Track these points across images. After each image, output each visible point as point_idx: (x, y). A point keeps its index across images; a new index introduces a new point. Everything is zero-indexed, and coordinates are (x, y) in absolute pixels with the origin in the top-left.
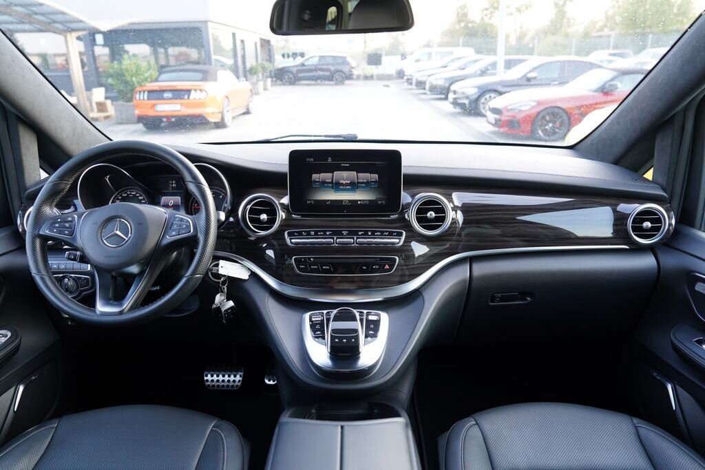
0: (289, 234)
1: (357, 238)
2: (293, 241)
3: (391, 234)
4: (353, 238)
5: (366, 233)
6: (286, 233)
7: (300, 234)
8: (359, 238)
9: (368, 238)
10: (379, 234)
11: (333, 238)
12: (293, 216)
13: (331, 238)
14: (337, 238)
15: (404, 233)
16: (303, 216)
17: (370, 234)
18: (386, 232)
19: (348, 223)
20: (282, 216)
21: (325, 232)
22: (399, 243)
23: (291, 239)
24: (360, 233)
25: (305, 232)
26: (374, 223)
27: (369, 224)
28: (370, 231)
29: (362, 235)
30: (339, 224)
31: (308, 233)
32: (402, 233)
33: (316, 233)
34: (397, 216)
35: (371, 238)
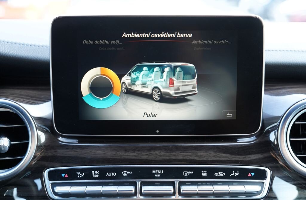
0: (52, 176)
1: (181, 184)
2: (58, 189)
3: (244, 175)
4: (173, 184)
5: (197, 174)
6: (46, 173)
7: (72, 175)
8: (184, 184)
9: (202, 183)
10: (222, 174)
11: (135, 184)
12: (61, 139)
13: (130, 184)
14: (143, 184)
15: (269, 172)
16: (81, 140)
17: (204, 174)
18: (236, 170)
19: (163, 153)
20: (39, 139)
21: (119, 171)
22: (258, 193)
23: (53, 185)
24: (186, 174)
25: (81, 171)
26: (212, 154)
27: (203, 155)
28: (204, 169)
29: (190, 177)
30: (145, 156)
31: (88, 175)
32: (265, 172)
33: (103, 174)
34: (253, 138)
35: (206, 183)
